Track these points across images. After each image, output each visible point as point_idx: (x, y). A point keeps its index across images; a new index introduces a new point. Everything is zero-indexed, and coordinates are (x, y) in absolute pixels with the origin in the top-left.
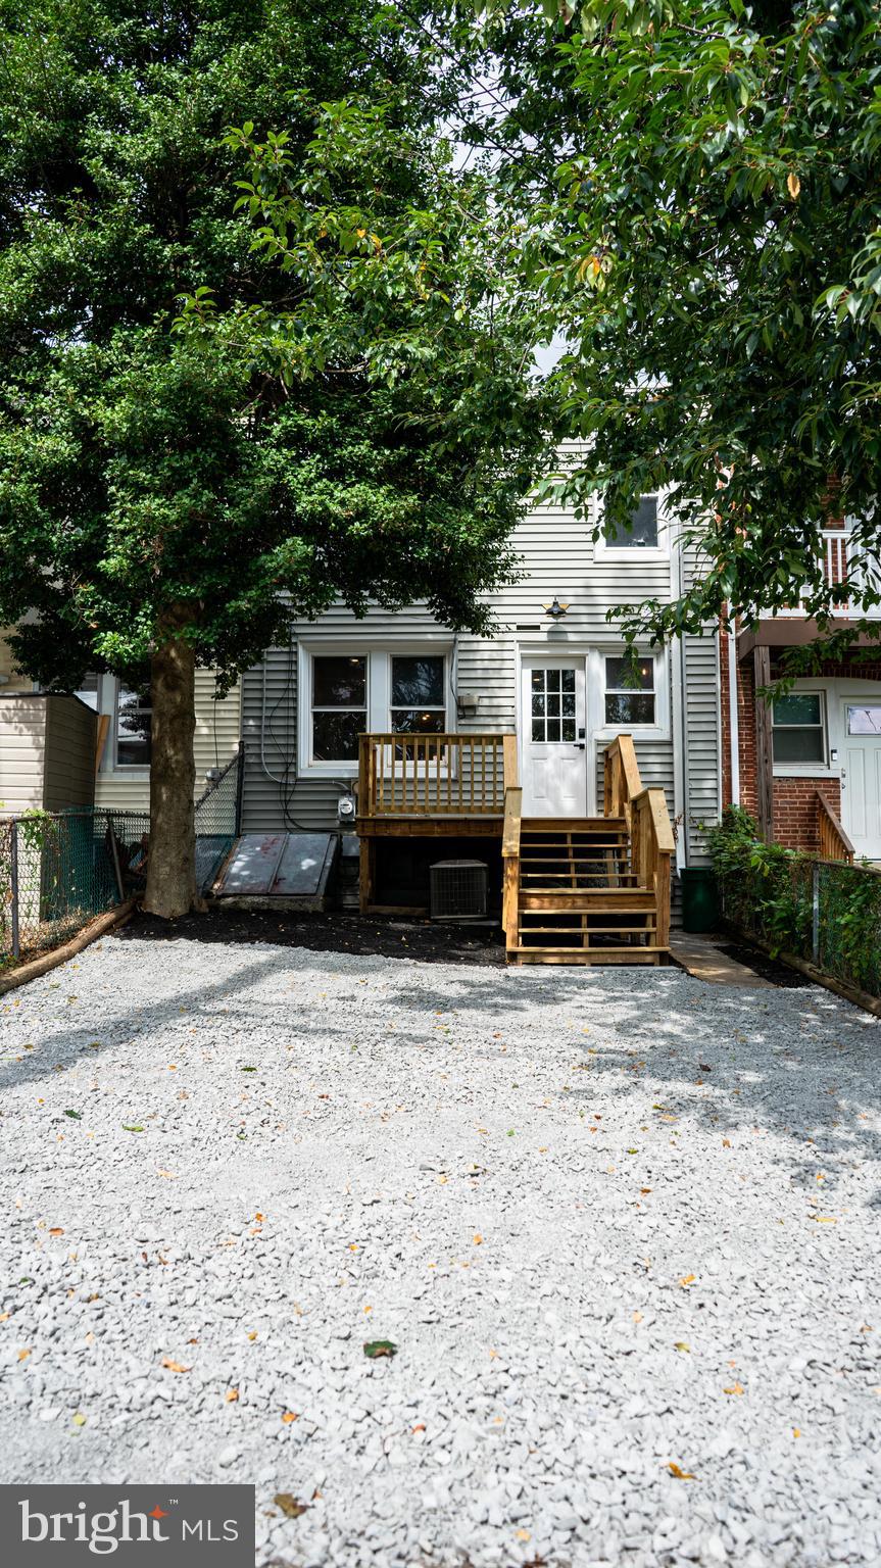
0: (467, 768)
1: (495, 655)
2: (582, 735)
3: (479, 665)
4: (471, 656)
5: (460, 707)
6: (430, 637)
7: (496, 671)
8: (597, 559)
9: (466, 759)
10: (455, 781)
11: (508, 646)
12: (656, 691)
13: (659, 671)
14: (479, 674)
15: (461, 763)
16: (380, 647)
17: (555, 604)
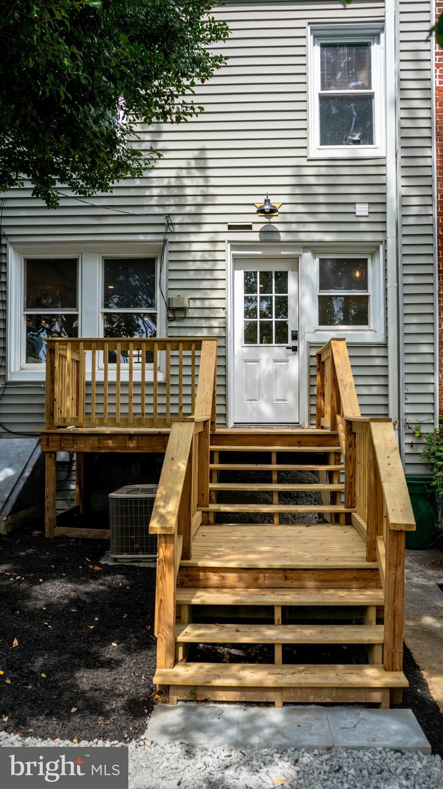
0: (175, 371)
1: (207, 256)
2: (295, 337)
3: (191, 266)
4: (183, 257)
5: (170, 309)
6: (142, 238)
7: (209, 271)
8: (312, 155)
9: (175, 362)
10: (162, 384)
11: (220, 246)
12: (370, 292)
13: (375, 271)
14: (192, 275)
15: (169, 366)
16: (91, 248)
17: (267, 201)
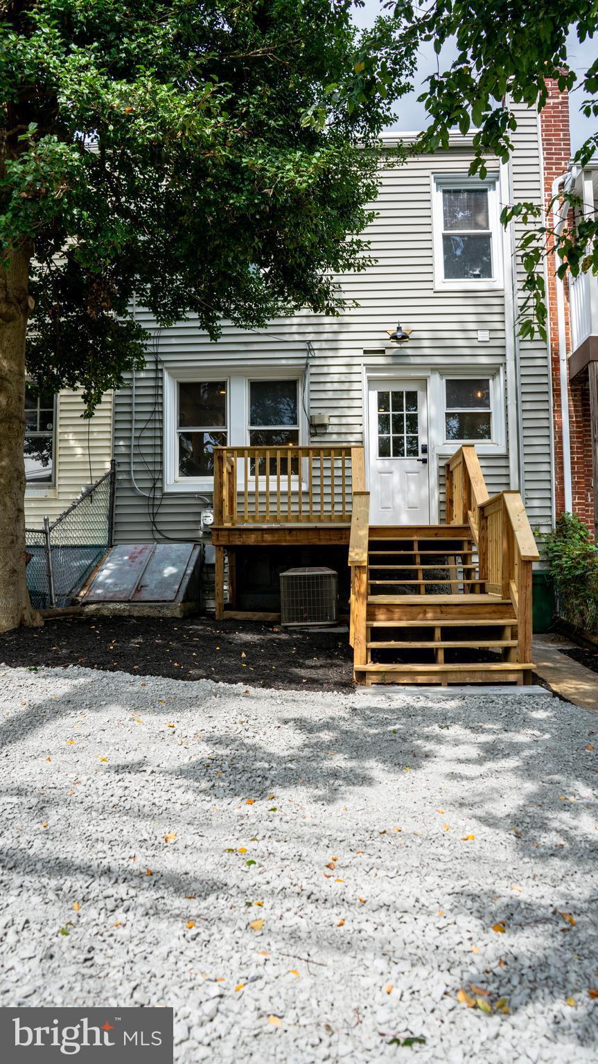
0: (317, 482)
1: (343, 378)
2: (425, 450)
3: (329, 387)
4: (322, 379)
5: (312, 425)
6: (284, 362)
7: (345, 391)
8: (437, 288)
9: (317, 473)
10: (306, 494)
11: (355, 369)
12: (492, 410)
13: (496, 390)
14: (330, 395)
15: (312, 477)
16: (239, 372)
17: (399, 329)
